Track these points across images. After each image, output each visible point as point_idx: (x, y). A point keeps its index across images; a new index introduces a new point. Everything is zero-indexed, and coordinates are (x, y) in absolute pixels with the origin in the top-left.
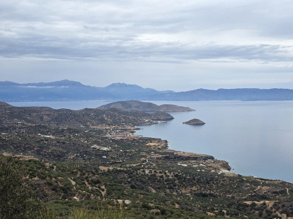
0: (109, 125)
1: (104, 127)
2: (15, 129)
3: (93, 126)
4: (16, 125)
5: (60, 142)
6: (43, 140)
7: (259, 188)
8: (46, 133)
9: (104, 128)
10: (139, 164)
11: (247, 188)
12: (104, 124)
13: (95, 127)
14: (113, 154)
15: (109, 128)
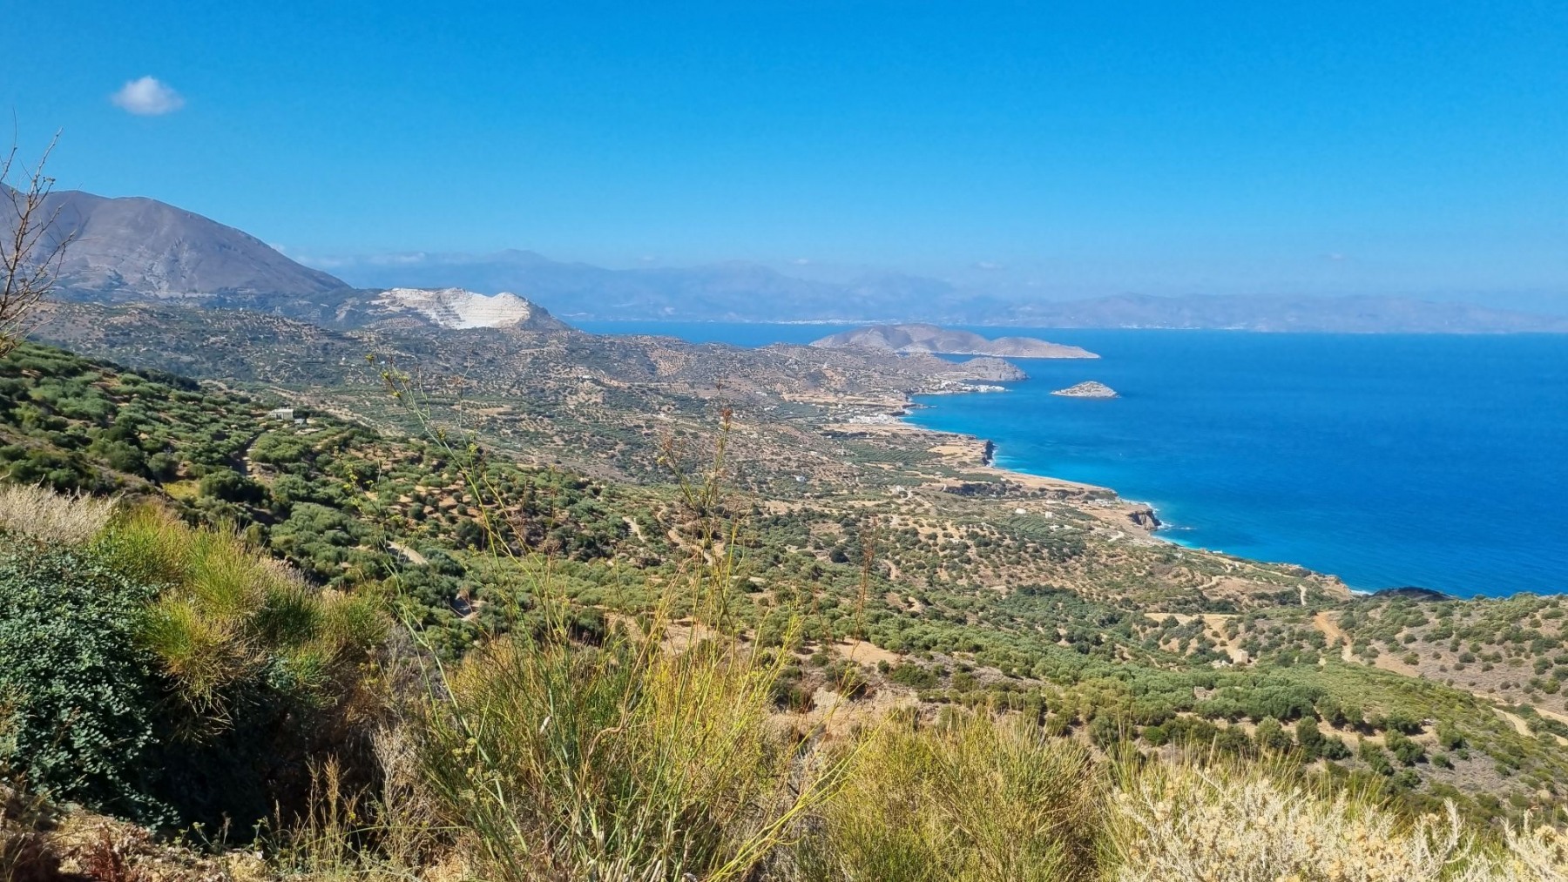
0: (837, 392)
1: (823, 397)
2: (576, 394)
3: (791, 392)
4: (580, 384)
5: (684, 434)
6: (642, 427)
7: (1213, 583)
8: (657, 407)
9: (823, 401)
10: (885, 501)
11: (1176, 581)
12: (822, 390)
13: (797, 397)
14: (827, 473)
15: (835, 400)
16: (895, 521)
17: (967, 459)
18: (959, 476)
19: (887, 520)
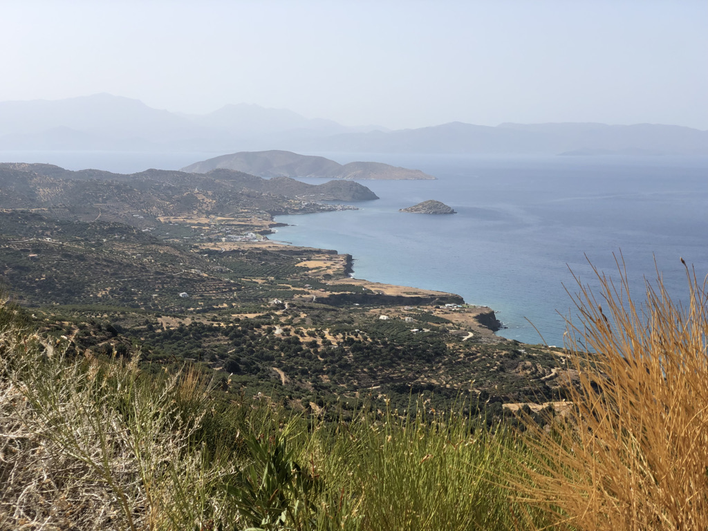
0: (208, 214)
3: (166, 215)
6: (29, 251)
7: (553, 374)
9: (196, 222)
10: (265, 313)
11: (523, 374)
12: (195, 212)
13: (172, 219)
15: (207, 221)
16: (278, 331)
17: (330, 272)
18: (326, 288)
19: (270, 331)
